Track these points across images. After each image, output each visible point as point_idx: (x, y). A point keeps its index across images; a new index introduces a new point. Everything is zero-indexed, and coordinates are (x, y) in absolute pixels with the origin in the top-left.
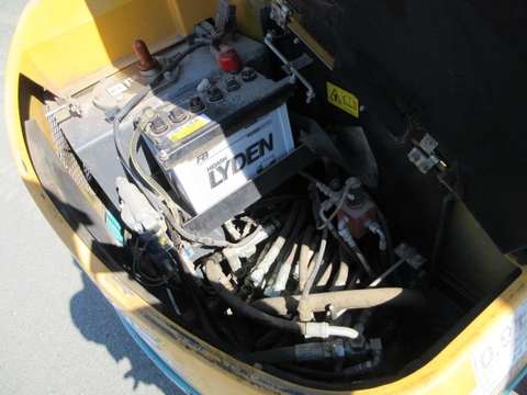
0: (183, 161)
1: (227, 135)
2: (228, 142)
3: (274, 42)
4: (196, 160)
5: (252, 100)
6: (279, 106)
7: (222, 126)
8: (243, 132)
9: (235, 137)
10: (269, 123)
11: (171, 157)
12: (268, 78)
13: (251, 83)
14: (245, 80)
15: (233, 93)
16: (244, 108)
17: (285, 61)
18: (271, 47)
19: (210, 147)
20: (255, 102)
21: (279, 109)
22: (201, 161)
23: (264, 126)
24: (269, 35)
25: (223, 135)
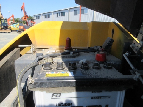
0: (42, 90)
1: (78, 90)
2: (77, 95)
3: (129, 57)
4: (51, 94)
5: (103, 77)
6: (121, 90)
7: (76, 82)
8: (89, 94)
9: (83, 94)
10: (109, 97)
11: (35, 84)
12: (119, 71)
13: (107, 70)
14: (105, 67)
15: (95, 70)
16: (96, 79)
17: (133, 68)
18: (126, 58)
19: (64, 92)
20: (105, 79)
21: (119, 92)
22: (54, 97)
23: (105, 97)
24: (127, 53)
25: (74, 88)
